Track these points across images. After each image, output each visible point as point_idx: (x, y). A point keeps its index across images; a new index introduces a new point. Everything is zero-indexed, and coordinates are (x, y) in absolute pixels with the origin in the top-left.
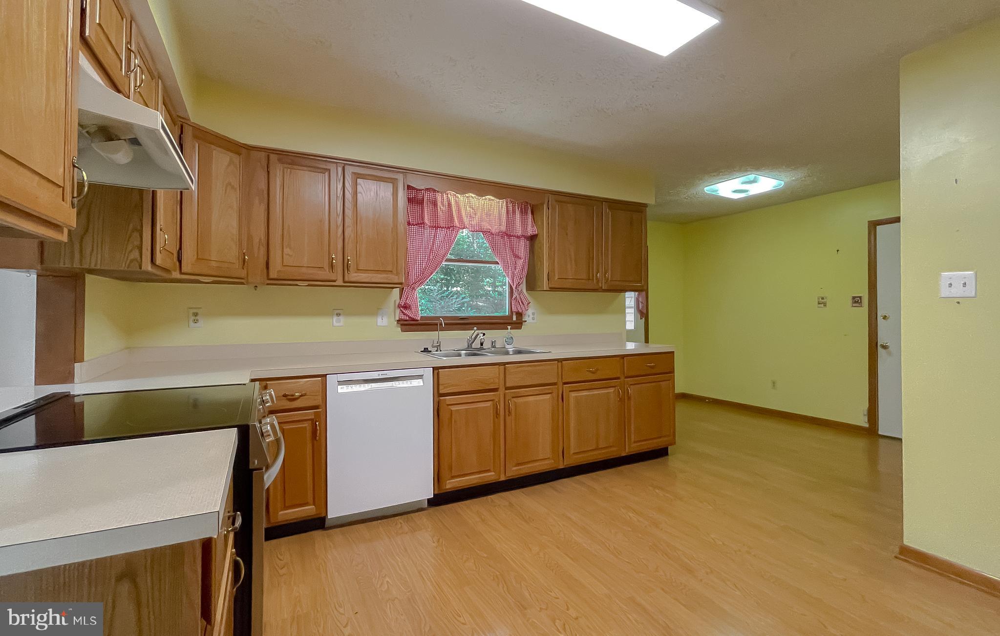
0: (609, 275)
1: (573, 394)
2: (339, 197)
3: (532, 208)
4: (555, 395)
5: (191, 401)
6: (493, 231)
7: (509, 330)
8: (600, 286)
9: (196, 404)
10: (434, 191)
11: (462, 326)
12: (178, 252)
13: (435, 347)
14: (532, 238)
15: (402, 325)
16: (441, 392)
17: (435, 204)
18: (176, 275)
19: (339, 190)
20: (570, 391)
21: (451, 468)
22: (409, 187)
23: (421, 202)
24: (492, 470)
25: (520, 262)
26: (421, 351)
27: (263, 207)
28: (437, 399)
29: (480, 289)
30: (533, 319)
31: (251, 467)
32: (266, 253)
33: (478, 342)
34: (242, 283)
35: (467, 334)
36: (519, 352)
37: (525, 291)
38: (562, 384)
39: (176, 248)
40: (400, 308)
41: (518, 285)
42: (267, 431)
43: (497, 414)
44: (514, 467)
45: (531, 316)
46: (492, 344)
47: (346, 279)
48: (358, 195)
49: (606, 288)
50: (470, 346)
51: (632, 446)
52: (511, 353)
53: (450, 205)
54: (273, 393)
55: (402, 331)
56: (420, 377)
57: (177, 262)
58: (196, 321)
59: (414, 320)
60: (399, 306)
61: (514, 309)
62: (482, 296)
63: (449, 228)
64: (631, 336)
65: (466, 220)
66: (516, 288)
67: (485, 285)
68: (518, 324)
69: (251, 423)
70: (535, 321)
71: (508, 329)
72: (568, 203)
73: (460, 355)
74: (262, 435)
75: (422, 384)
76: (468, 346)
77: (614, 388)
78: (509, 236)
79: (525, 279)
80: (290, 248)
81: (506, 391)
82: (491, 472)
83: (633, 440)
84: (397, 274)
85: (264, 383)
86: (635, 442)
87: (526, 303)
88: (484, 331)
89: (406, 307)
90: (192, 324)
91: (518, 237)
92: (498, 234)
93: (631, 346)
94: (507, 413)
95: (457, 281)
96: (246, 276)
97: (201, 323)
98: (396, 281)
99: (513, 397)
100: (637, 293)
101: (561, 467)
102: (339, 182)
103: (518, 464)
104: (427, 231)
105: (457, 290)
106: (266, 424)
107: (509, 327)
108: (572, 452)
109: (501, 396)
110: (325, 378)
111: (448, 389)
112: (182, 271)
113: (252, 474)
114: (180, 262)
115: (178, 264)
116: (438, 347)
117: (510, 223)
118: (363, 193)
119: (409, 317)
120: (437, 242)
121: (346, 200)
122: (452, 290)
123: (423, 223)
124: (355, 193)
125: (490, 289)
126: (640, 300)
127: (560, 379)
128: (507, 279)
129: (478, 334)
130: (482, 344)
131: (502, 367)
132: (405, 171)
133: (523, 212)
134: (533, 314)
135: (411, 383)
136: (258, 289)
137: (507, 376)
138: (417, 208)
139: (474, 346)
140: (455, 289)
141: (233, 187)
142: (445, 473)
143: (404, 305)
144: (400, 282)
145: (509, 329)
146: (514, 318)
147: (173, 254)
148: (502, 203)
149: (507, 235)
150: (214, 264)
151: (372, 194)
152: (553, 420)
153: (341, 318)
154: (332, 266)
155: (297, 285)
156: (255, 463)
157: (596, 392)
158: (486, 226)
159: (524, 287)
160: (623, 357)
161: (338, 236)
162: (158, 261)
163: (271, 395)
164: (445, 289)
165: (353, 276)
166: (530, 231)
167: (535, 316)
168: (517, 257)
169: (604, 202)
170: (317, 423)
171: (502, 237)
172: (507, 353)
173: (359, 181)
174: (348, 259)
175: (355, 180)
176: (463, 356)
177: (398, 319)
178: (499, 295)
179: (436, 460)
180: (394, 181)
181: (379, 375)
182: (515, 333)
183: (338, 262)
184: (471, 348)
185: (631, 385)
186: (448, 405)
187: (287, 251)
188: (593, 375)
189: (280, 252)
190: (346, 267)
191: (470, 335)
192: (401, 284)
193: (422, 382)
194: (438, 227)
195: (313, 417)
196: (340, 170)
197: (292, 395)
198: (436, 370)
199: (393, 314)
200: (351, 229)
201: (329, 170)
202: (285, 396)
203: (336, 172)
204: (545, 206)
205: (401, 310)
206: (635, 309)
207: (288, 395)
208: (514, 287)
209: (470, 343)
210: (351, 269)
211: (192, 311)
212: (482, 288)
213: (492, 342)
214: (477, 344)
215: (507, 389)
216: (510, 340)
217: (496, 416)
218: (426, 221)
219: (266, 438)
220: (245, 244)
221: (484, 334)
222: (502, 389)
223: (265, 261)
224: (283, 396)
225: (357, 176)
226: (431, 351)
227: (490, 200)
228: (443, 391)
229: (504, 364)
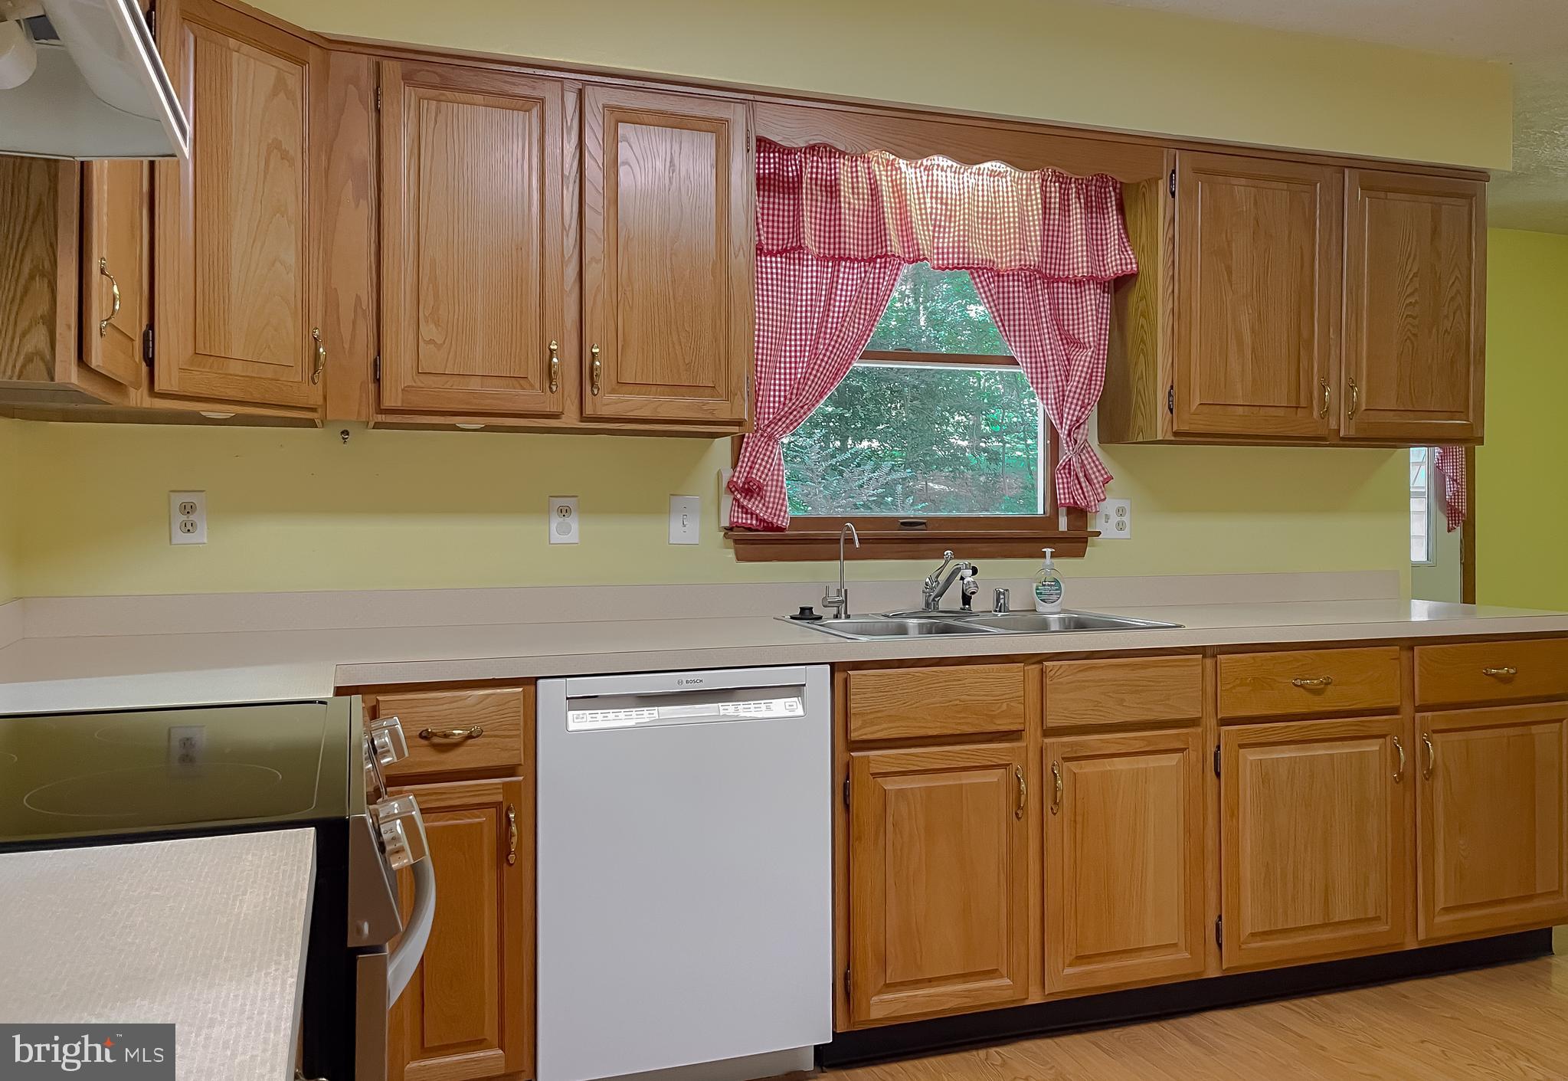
0: (1360, 394)
1: (1252, 756)
2: (568, 178)
3: (1121, 194)
4: (1193, 755)
5: (175, 743)
6: (1002, 265)
7: (1048, 560)
8: (1333, 425)
9: (188, 754)
10: (832, 152)
11: (908, 546)
12: (146, 336)
13: (831, 604)
14: (1120, 286)
15: (736, 541)
16: (855, 736)
17: (832, 190)
18: (139, 398)
19: (568, 159)
20: (1241, 746)
21: (883, 962)
22: (764, 145)
23: (793, 187)
24: (1005, 972)
25: (1083, 360)
26: (792, 618)
27: (365, 210)
28: (842, 757)
29: (937, 443)
30: (1120, 526)
31: (351, 943)
32: (372, 339)
33: (954, 594)
34: (311, 424)
35: (923, 570)
36: (1080, 625)
37: (1094, 442)
38: (1214, 722)
39: (141, 326)
40: (733, 492)
41: (1077, 424)
42: (393, 839)
43: (1018, 808)
44: (1070, 965)
45: (1115, 519)
46: (998, 601)
47: (589, 411)
48: (622, 170)
49: (1352, 433)
50: (930, 604)
51: (1438, 920)
52: (1055, 627)
53: (875, 192)
54: (399, 726)
55: (739, 559)
56: (796, 690)
57: (144, 364)
58: (189, 528)
59: (770, 527)
60: (732, 487)
61: (1062, 497)
62: (941, 463)
63: (872, 260)
64: (1421, 581)
65: (923, 237)
66: (1069, 435)
67: (952, 434)
68: (1075, 543)
69: (352, 816)
70: (1125, 534)
71: (1045, 557)
72: (1238, 176)
73: (902, 630)
74: (382, 847)
75: (800, 712)
76: (928, 604)
77: (1381, 741)
78: (1050, 280)
79: (1095, 409)
80: (437, 325)
81: (1047, 740)
82: (1002, 977)
83: (1440, 904)
84: (729, 396)
85: (371, 699)
86: (1447, 910)
87: (1101, 479)
88: (974, 563)
89: (751, 490)
90: (180, 537)
91: (1078, 283)
92: (1015, 274)
93: (1421, 614)
94: (1048, 804)
95: (871, 422)
96: (320, 402)
97: (202, 535)
98: (726, 416)
99: (1066, 759)
100: (1437, 450)
101: (1213, 973)
102: (569, 133)
103: (1081, 959)
104: (810, 271)
105: (870, 447)
106: (391, 818)
107: (1048, 551)
108: (1248, 930)
109: (1031, 755)
110: (533, 688)
111: (876, 728)
112: (157, 389)
113: (354, 962)
114: (150, 362)
115: (144, 368)
116: (841, 607)
117: (1053, 238)
118: (634, 162)
119: (757, 520)
120: (839, 303)
121: (587, 185)
122: (858, 447)
123: (800, 247)
124: (612, 166)
125: (965, 443)
126: (1449, 470)
127: (1210, 708)
128: (1041, 406)
129: (957, 571)
130: (966, 599)
131: (1034, 669)
132: (751, 96)
133: (1094, 207)
134: (1121, 512)
135: (768, 708)
136: (350, 438)
137: (1050, 696)
138: (782, 203)
139: (943, 604)
140: (865, 444)
141: (285, 156)
142: (866, 973)
143: (744, 483)
144: (736, 416)
145: (1048, 555)
146: (1063, 524)
147: (132, 340)
148: (1031, 180)
149: (1044, 277)
150: (235, 368)
151: (659, 164)
152: (1188, 831)
153: (574, 523)
154: (549, 373)
155: (454, 428)
156: (361, 930)
157: (1320, 751)
158: (981, 252)
159: (1091, 431)
160: (1410, 644)
161: (567, 288)
162: (96, 360)
163: (394, 735)
164: (838, 444)
165: (607, 402)
166: (1114, 264)
167: (1126, 519)
168: (1071, 341)
169: (1347, 171)
170: (512, 815)
171: (1030, 283)
172: (1043, 627)
173: (623, 129)
174: (593, 354)
175: (613, 129)
176: (913, 632)
177: (727, 525)
178: (989, 459)
179: (841, 932)
180: (719, 129)
181: (680, 682)
182: (1065, 567)
183: (565, 362)
184: (936, 609)
185: (1435, 732)
186: (875, 775)
187: (428, 331)
188: (1317, 698)
189: (411, 337)
190: (587, 375)
191: (933, 572)
192: (739, 423)
193: (800, 707)
194: (841, 259)
195: (500, 798)
196: (571, 99)
197: (446, 736)
198: (839, 671)
199: (714, 509)
200: (600, 266)
201: (543, 100)
202: (425, 736)
203: (561, 105)
204: (1162, 186)
205: (737, 500)
206: (1432, 500)
207: (435, 735)
208: (1063, 434)
209: (933, 595)
210: (601, 382)
211: (178, 500)
212: (942, 439)
213: (999, 594)
214: (951, 600)
215: (1048, 732)
216: (1050, 589)
217: (1017, 814)
218: (809, 242)
219: (392, 859)
220: (317, 318)
221: (975, 571)
222: (1033, 734)
223: (371, 359)
224: (421, 736)
225: (620, 116)
226: (820, 618)
227: (992, 174)
228: (860, 732)
229: (1039, 659)
